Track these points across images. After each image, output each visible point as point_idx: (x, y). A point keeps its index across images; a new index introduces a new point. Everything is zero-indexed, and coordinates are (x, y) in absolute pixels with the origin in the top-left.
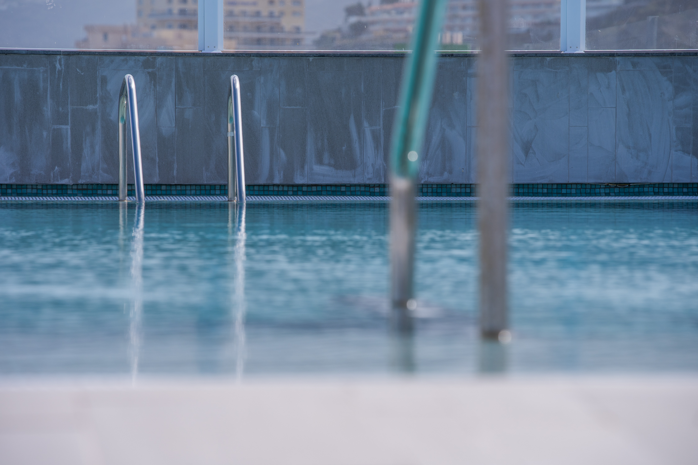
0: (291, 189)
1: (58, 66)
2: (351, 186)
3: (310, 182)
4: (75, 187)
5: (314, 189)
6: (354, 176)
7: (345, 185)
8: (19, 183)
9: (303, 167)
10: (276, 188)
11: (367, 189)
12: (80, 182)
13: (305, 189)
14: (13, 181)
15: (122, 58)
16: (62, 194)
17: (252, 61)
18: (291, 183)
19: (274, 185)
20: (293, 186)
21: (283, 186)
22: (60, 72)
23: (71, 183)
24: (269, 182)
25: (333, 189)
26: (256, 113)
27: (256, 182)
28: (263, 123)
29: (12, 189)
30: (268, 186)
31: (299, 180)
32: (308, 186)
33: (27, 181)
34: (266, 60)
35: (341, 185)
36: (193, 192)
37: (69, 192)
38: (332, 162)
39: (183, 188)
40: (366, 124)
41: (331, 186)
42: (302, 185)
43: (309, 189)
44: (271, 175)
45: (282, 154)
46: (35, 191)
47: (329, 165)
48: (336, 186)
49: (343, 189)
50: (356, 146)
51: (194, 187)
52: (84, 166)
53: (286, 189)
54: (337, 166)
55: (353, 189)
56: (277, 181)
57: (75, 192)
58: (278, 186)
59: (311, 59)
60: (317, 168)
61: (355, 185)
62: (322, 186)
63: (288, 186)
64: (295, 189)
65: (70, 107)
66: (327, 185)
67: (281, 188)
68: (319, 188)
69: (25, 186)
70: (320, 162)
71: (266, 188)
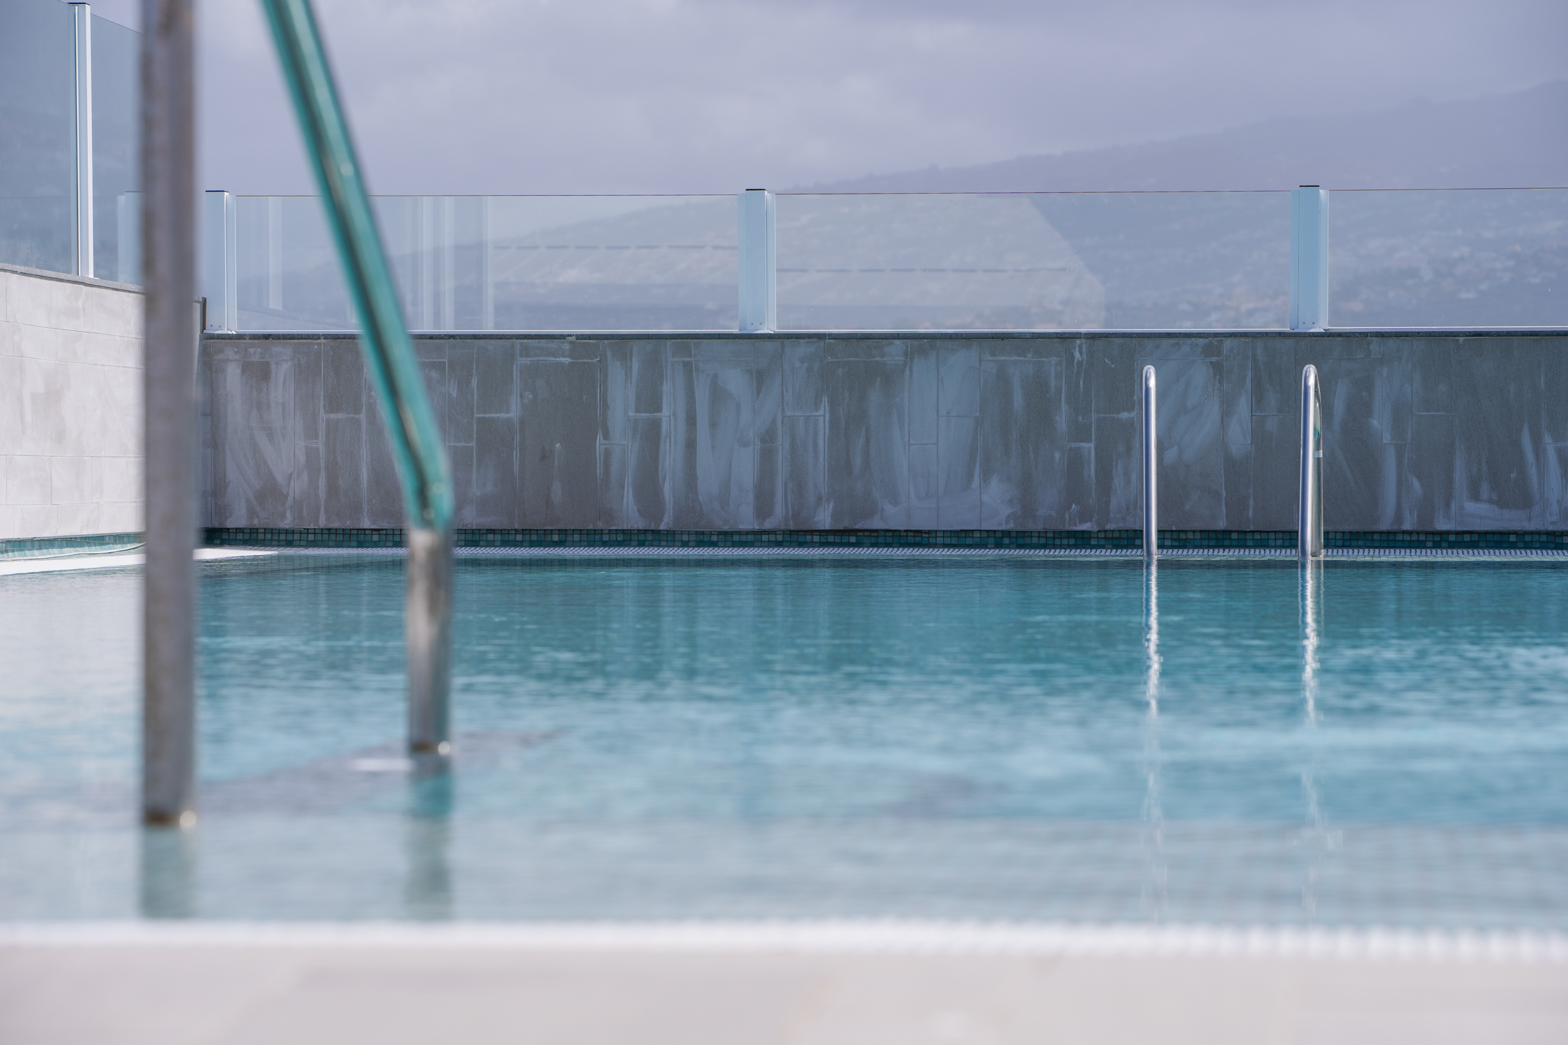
0: (1430, 538)
1: (1077, 355)
2: (1525, 533)
3: (1460, 528)
4: (1102, 535)
5: (1467, 538)
6: (1530, 519)
7: (1515, 533)
8: (1019, 529)
9: (1448, 505)
10: (1407, 537)
11: (1551, 538)
12: (1108, 527)
13: (1452, 538)
14: (1011, 526)
15: (1172, 341)
16: (1083, 545)
17: (1369, 344)
18: (1429, 529)
19: (1404, 532)
20: (1434, 533)
21: (1418, 533)
22: (1080, 363)
23: (1096, 529)
24: (1395, 528)
25: (1497, 538)
26: (1375, 422)
27: (1375, 528)
28: (1387, 438)
29: (1010, 537)
30: (1395, 533)
31: (1442, 525)
32: (1457, 533)
33: (1031, 526)
34: (1391, 342)
35: (1509, 533)
36: (1279, 542)
37: (1094, 542)
38: (1495, 497)
39: (1264, 536)
40: (1547, 439)
41: (1493, 533)
42: (1448, 533)
43: (1459, 538)
44: (1399, 517)
45: (1416, 484)
46: (1043, 541)
47: (1490, 501)
48: (1501, 533)
49: (1513, 538)
50: (1533, 472)
51: (1280, 535)
52: (1114, 503)
53: (1422, 538)
54: (1501, 503)
55: (1528, 538)
56: (1407, 526)
57: (1102, 542)
58: (1410, 533)
59: (1461, 339)
60: (1470, 506)
61: (1531, 533)
62: (1479, 533)
63: (1426, 533)
64: (1437, 538)
65: (1094, 416)
66: (1487, 533)
67: (1414, 538)
68: (1475, 538)
69: (1030, 534)
70: (1475, 496)
71: (1391, 537)
